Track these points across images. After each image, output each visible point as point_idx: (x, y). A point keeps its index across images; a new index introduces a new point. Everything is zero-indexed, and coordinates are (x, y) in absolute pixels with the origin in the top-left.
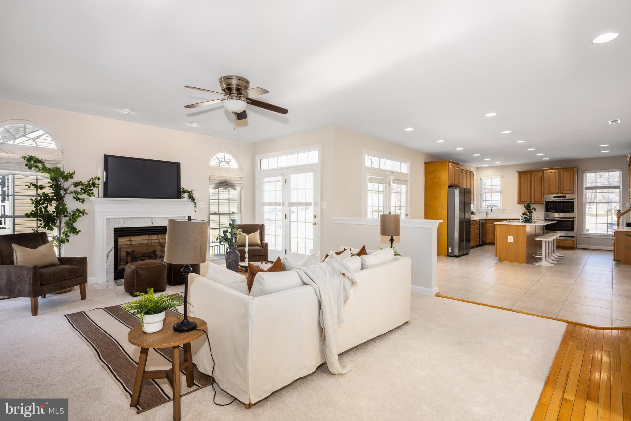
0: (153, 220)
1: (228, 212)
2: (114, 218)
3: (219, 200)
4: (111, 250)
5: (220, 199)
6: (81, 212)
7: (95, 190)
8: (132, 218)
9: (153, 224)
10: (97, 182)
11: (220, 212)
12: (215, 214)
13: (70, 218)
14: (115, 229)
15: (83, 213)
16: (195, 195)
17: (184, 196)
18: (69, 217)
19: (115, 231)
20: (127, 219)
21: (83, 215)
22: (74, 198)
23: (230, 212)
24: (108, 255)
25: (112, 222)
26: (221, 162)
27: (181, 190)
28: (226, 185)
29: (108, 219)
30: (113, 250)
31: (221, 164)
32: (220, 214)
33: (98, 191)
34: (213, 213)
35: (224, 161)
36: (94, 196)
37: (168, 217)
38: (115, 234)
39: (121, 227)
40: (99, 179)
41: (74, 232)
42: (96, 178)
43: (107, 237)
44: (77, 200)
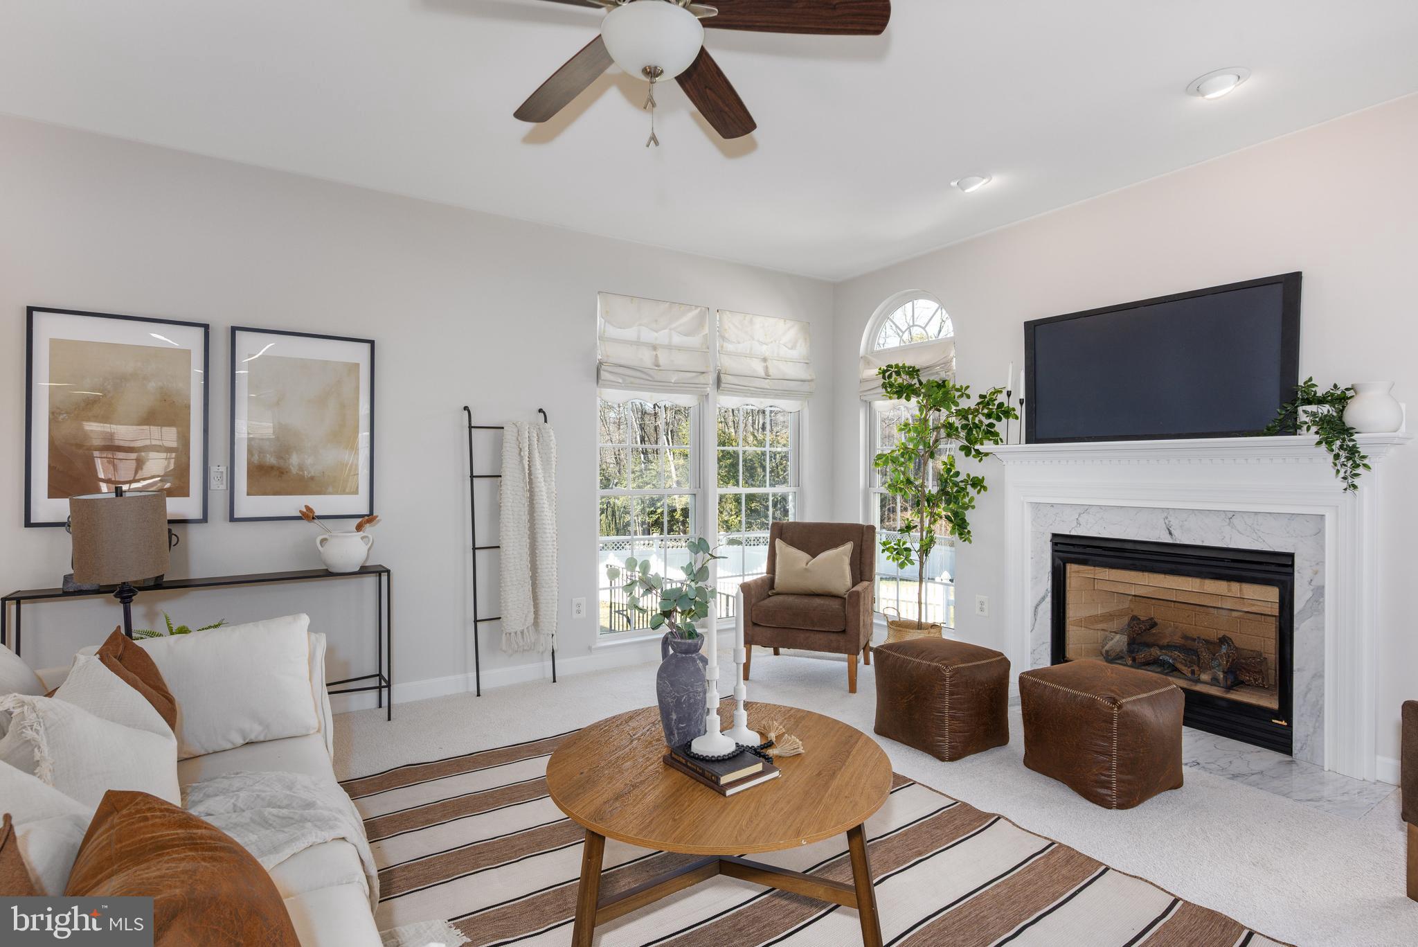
0: (1170, 518)
2: (1052, 505)
4: (1043, 599)
6: (975, 486)
8: (1102, 507)
9: (1171, 535)
10: (1002, 398)
14: (1054, 535)
15: (977, 483)
16: (1359, 414)
17: (1299, 420)
19: (1055, 544)
20: (1086, 509)
21: (979, 492)
22: (962, 448)
24: (1035, 611)
25: (1046, 517)
27: (1299, 392)
29: (1035, 506)
30: (1049, 599)
33: (1013, 428)
36: (1001, 440)
37: (1234, 514)
38: (1054, 551)
39: (1068, 533)
40: (1009, 394)
41: (961, 534)
42: (1001, 392)
43: (1032, 558)
44: (968, 454)
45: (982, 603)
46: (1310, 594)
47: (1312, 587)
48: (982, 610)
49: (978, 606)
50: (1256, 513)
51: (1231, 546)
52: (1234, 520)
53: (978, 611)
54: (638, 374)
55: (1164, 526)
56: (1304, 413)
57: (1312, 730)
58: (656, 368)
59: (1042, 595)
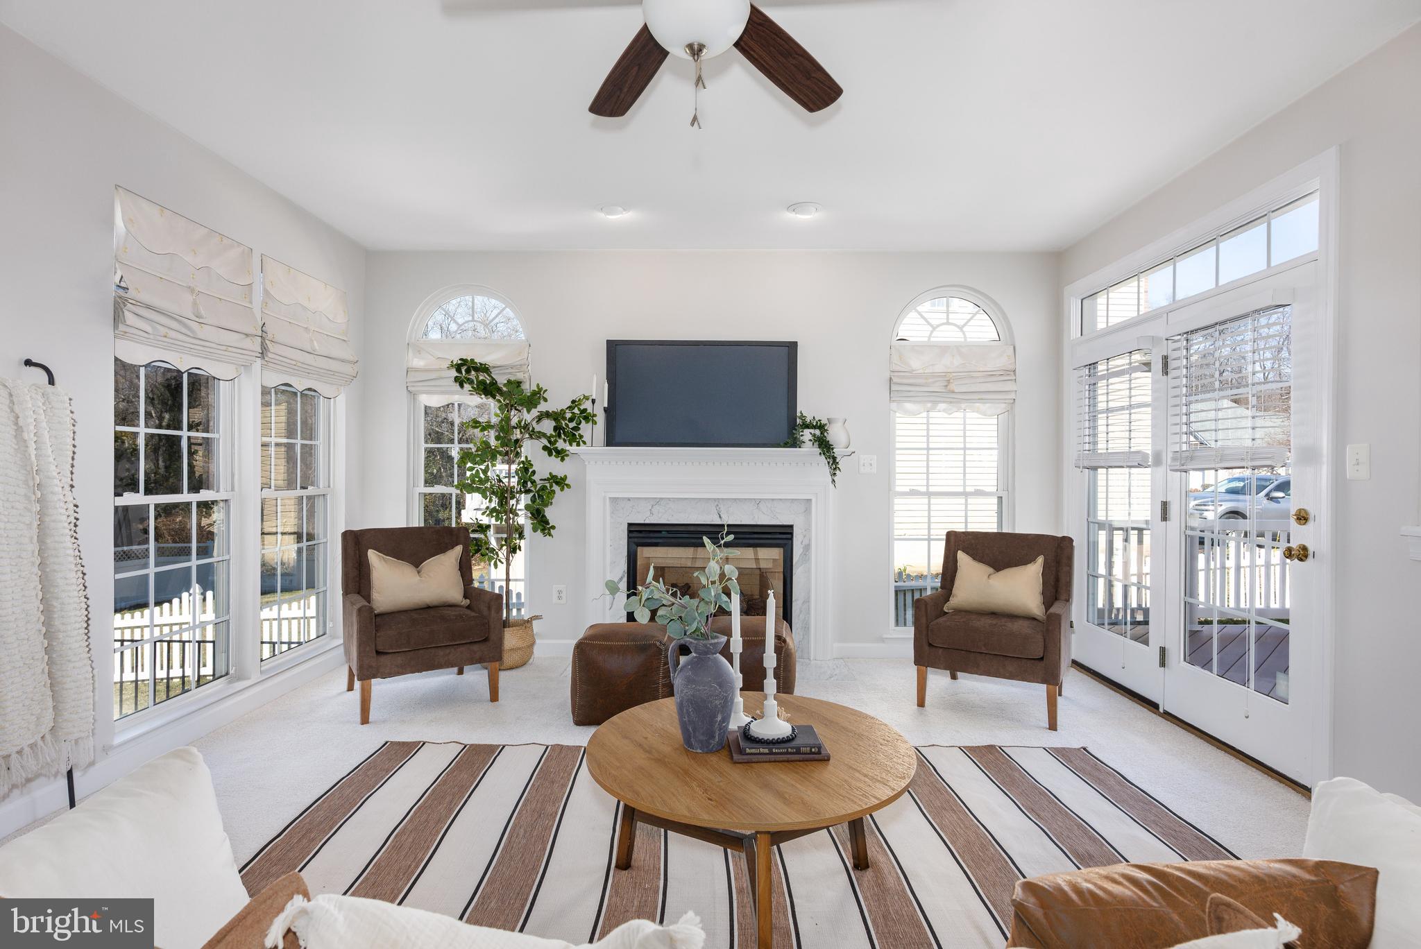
0: (720, 506)
1: (961, 489)
2: (629, 499)
3: (928, 449)
4: (621, 579)
5: (931, 446)
6: (557, 483)
7: (585, 429)
8: (669, 499)
9: (720, 517)
10: (587, 405)
11: (932, 489)
12: (913, 493)
13: (535, 495)
14: (630, 525)
15: (560, 482)
16: (836, 435)
17: (801, 438)
18: (532, 494)
19: (630, 532)
20: (658, 501)
21: (562, 489)
22: (545, 448)
23: (969, 489)
25: (623, 509)
26: (934, 328)
27: (799, 421)
28: (952, 400)
29: (614, 500)
30: (625, 579)
31: (935, 334)
32: (929, 494)
33: (595, 431)
34: (907, 489)
35: (948, 323)
36: (584, 443)
37: (761, 500)
38: (629, 538)
39: (642, 522)
40: (593, 401)
41: (543, 530)
42: (588, 399)
43: (611, 546)
44: (550, 454)
45: (560, 592)
46: (802, 550)
47: (802, 546)
48: (560, 598)
49: (555, 595)
50: (773, 500)
51: (758, 523)
52: (761, 505)
53: (555, 599)
54: (174, 325)
55: (716, 511)
56: (807, 435)
57: (802, 637)
58: (197, 320)
59: (620, 576)
